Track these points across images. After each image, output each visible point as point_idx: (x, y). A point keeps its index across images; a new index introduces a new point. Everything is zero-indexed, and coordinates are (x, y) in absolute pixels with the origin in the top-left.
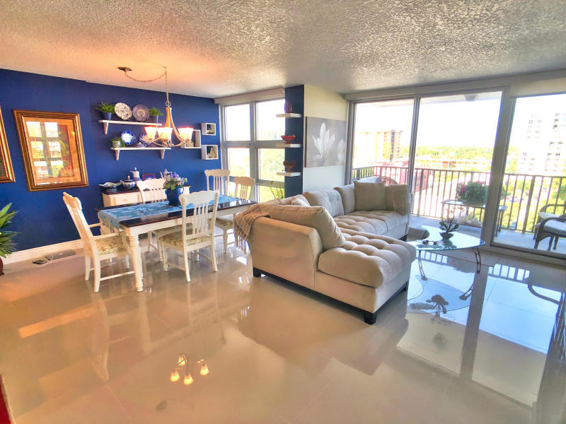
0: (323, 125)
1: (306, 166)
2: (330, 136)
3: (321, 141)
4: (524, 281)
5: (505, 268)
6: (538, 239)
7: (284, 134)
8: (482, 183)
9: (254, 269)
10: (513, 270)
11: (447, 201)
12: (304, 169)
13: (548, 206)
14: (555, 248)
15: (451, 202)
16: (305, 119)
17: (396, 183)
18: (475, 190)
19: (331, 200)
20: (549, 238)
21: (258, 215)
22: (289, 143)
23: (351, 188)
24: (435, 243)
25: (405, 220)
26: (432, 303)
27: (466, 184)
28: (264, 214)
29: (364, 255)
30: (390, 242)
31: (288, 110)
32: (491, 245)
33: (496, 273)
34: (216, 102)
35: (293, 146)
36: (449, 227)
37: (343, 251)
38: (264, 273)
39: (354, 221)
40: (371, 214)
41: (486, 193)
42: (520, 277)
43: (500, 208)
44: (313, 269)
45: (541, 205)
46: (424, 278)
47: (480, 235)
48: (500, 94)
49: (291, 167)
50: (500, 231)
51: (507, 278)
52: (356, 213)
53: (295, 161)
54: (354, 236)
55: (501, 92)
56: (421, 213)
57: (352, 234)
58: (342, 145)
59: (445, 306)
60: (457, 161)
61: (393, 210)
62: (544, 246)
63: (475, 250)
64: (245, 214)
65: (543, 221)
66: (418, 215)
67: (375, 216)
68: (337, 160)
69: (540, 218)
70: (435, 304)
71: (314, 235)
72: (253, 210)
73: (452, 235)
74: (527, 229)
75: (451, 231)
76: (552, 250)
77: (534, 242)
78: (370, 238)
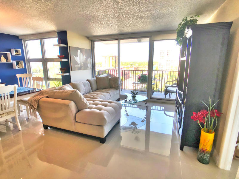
0: (79, 51)
1: (71, 70)
2: (83, 56)
3: (79, 58)
4: (163, 110)
5: (157, 107)
6: (166, 94)
7: (59, 54)
8: (146, 75)
9: (44, 125)
10: (159, 107)
11: (135, 82)
12: (71, 71)
13: (168, 82)
14: (171, 97)
15: (136, 83)
16: (68, 47)
17: (115, 76)
18: (144, 77)
19: (84, 86)
20: (169, 94)
21: (41, 97)
22: (61, 59)
23: (94, 79)
24: (130, 101)
25: (118, 91)
26: (131, 126)
27: (141, 75)
28: (45, 96)
29: (98, 111)
30: (110, 102)
31: (59, 43)
32: (151, 99)
33: (154, 108)
34: (20, 38)
35: (63, 60)
36: (134, 93)
37: (88, 110)
38: (50, 127)
39: (96, 95)
40: (104, 90)
41: (148, 78)
42: (161, 109)
43: (153, 84)
44: (73, 121)
45: (166, 82)
46: (128, 115)
47: (146, 95)
48: (148, 39)
49: (64, 71)
50: (153, 92)
51: (157, 110)
52: (97, 90)
53: (66, 68)
54: (95, 102)
55: (149, 39)
56: (126, 88)
57: (94, 101)
58: (89, 60)
59: (136, 126)
60: (139, 67)
61: (113, 88)
62: (167, 97)
63: (145, 101)
64: (34, 97)
65: (167, 88)
66: (125, 89)
67: (105, 91)
68: (88, 67)
69: (166, 86)
70: (133, 125)
71: (72, 104)
72: (39, 94)
73: (136, 96)
74: (162, 91)
75: (135, 95)
76: (170, 98)
77: (165, 95)
78: (102, 101)
